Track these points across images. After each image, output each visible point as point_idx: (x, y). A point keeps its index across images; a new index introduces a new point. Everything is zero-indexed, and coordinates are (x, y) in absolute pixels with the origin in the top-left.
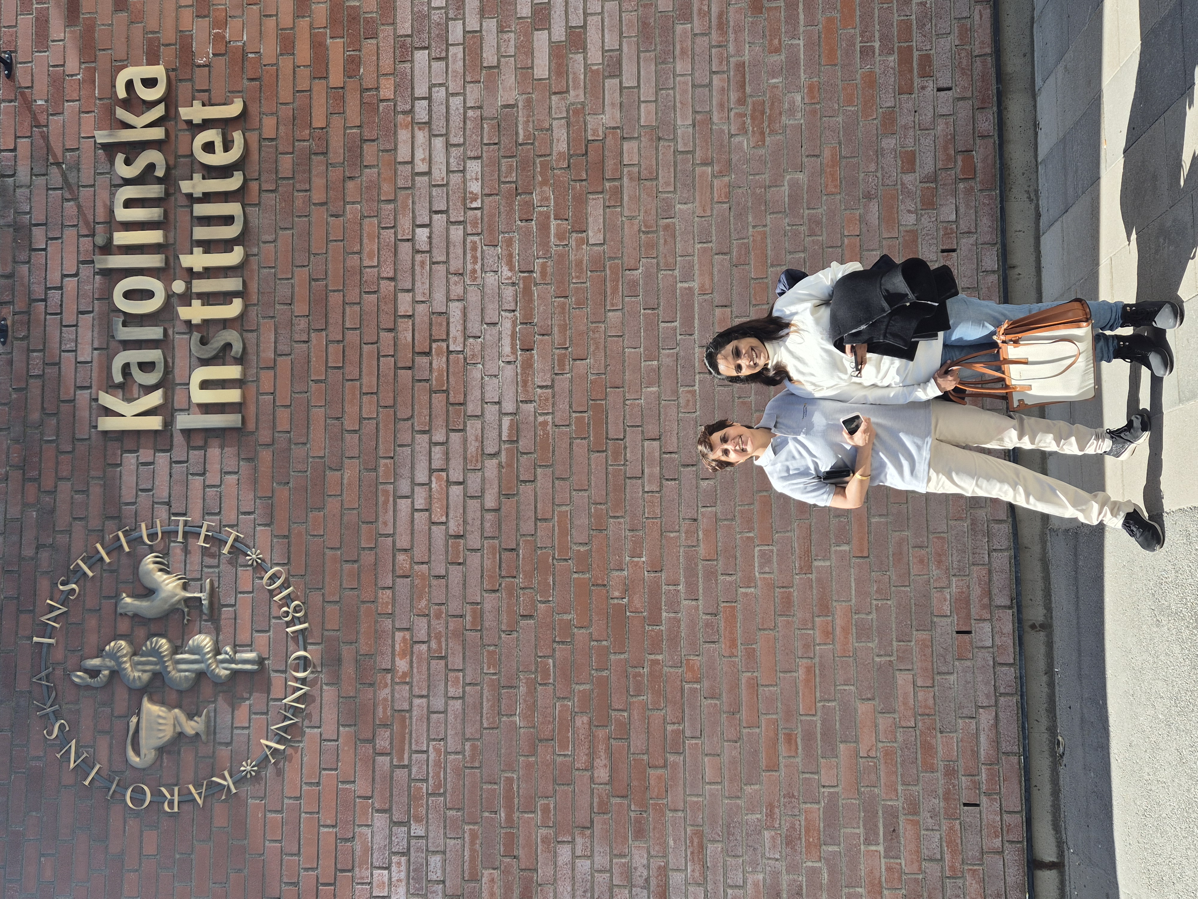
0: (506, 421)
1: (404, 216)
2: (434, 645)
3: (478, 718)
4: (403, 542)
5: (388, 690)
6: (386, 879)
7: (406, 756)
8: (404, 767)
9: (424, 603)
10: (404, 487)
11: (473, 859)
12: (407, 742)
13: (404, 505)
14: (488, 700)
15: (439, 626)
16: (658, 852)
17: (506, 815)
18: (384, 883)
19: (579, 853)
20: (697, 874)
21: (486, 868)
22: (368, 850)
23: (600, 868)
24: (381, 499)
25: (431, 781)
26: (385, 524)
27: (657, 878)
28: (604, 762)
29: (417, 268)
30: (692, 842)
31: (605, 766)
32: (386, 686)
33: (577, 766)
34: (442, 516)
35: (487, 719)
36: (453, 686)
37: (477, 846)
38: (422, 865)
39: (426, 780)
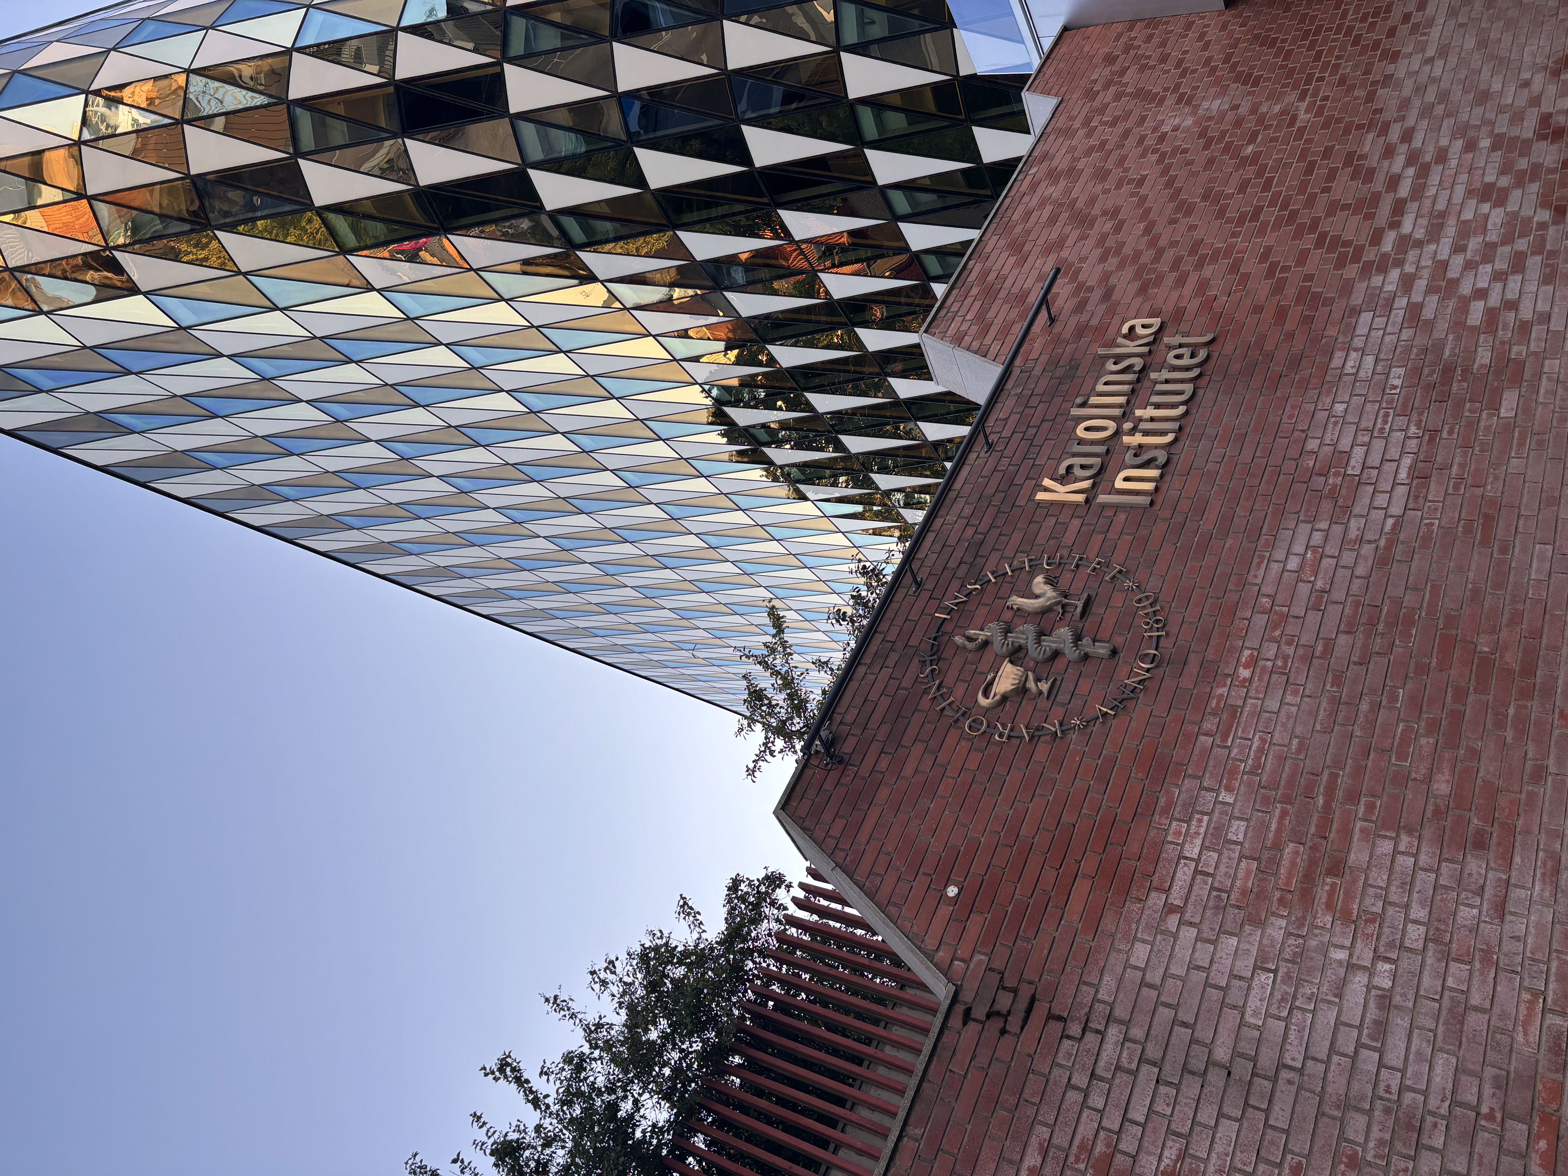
0: (1390, 522)
1: (1327, 396)
2: (1279, 663)
3: (1312, 722)
4: (1268, 589)
5: (1225, 689)
6: (1184, 830)
7: (1230, 739)
8: (1226, 747)
9: (1277, 633)
10: (1280, 555)
11: (1279, 831)
12: (1234, 729)
13: (1275, 567)
14: (1325, 710)
15: (1290, 651)
16: (1500, 865)
17: (1325, 801)
18: (1181, 832)
19: (1402, 848)
20: (1547, 894)
21: (1292, 841)
22: (1170, 804)
23: (1425, 866)
24: (1256, 560)
25: (1250, 762)
26: (1256, 576)
27: (1495, 888)
28: (1447, 778)
29: (1330, 426)
30: (1544, 864)
31: (1448, 781)
32: (1225, 686)
33: (1413, 775)
34: (1311, 576)
35: (1322, 724)
36: (1291, 695)
37: (1287, 822)
38: (1224, 825)
39: (1246, 762)
